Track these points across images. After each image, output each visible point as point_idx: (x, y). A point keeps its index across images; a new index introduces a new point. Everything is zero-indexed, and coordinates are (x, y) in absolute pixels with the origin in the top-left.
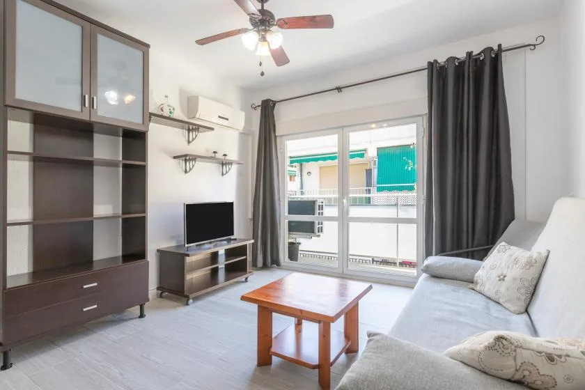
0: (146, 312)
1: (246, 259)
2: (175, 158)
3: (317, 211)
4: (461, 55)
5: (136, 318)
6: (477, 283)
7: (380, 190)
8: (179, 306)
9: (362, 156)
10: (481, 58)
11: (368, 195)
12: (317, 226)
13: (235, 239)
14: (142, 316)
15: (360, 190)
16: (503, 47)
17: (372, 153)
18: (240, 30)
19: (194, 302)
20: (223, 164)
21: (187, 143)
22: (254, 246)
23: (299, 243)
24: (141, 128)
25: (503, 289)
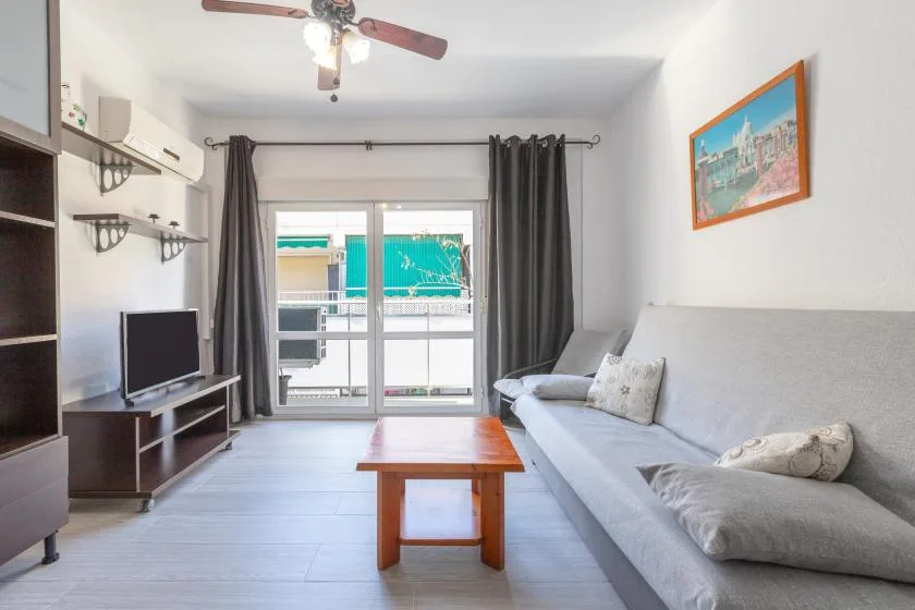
0: (59, 547)
1: (225, 410)
2: (76, 218)
3: (320, 325)
4: (525, 136)
5: (36, 566)
6: (593, 400)
7: (350, 294)
8: (129, 518)
9: (324, 244)
10: (544, 146)
11: (333, 302)
12: (320, 347)
13: (203, 377)
14: (49, 558)
15: (306, 295)
16: (567, 138)
17: (339, 242)
18: (295, 11)
19: (156, 504)
20: (163, 240)
21: (99, 191)
22: (243, 385)
23: (289, 377)
24: (45, 146)
25: (629, 403)
